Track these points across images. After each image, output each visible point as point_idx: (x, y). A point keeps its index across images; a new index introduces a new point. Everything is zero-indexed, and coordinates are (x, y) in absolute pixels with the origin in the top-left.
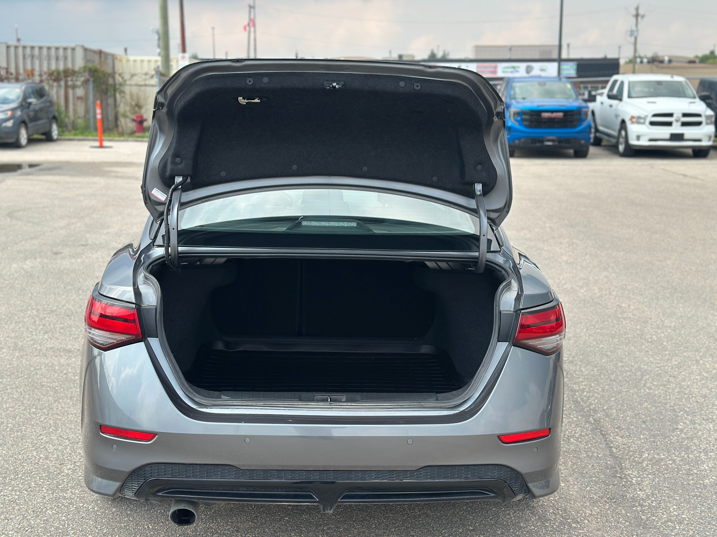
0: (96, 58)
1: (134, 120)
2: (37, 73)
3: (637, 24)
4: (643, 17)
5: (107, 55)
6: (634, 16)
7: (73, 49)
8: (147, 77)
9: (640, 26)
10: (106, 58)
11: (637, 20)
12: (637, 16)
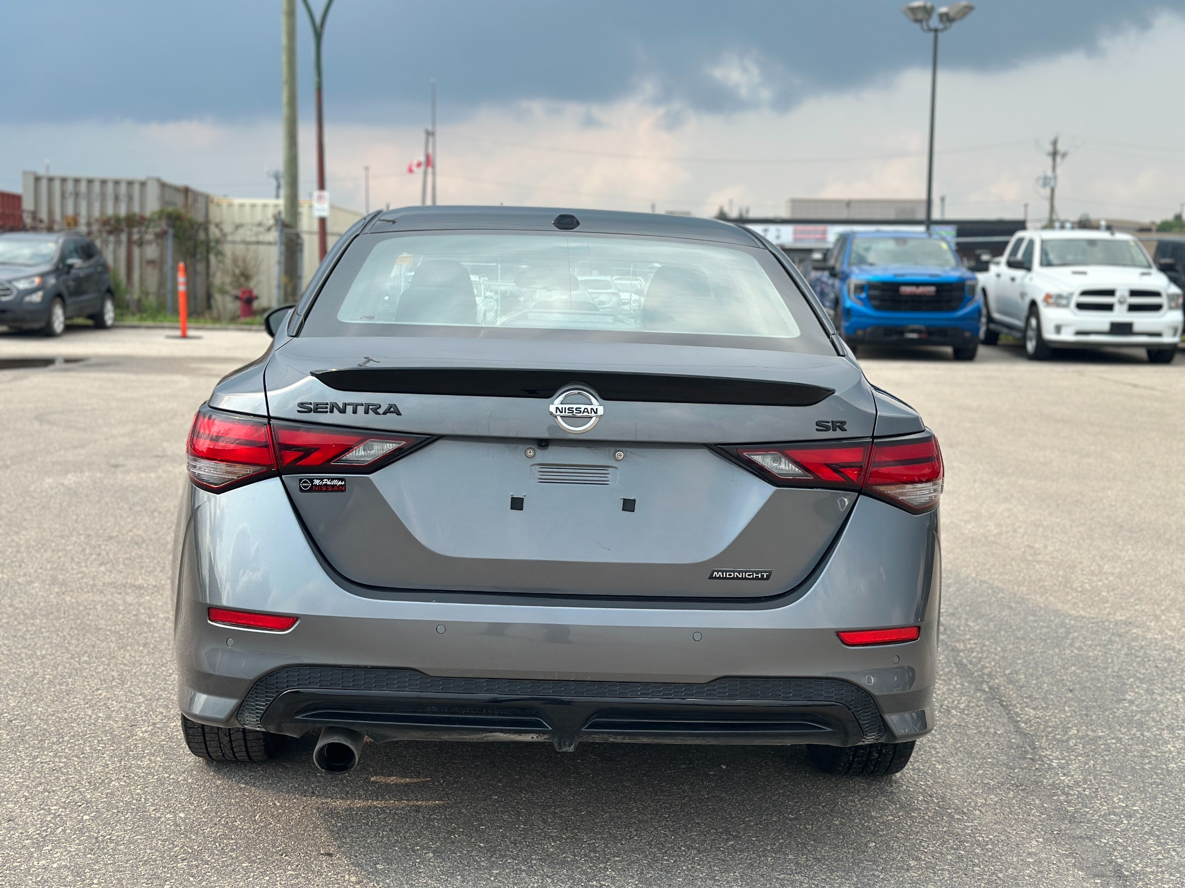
0: (179, 199)
1: (237, 298)
2: (83, 220)
3: (1054, 168)
4: (1064, 155)
5: (196, 195)
6: (1049, 154)
7: (143, 184)
8: (261, 229)
9: (1059, 170)
10: (195, 201)
11: (1054, 160)
12: (1054, 154)
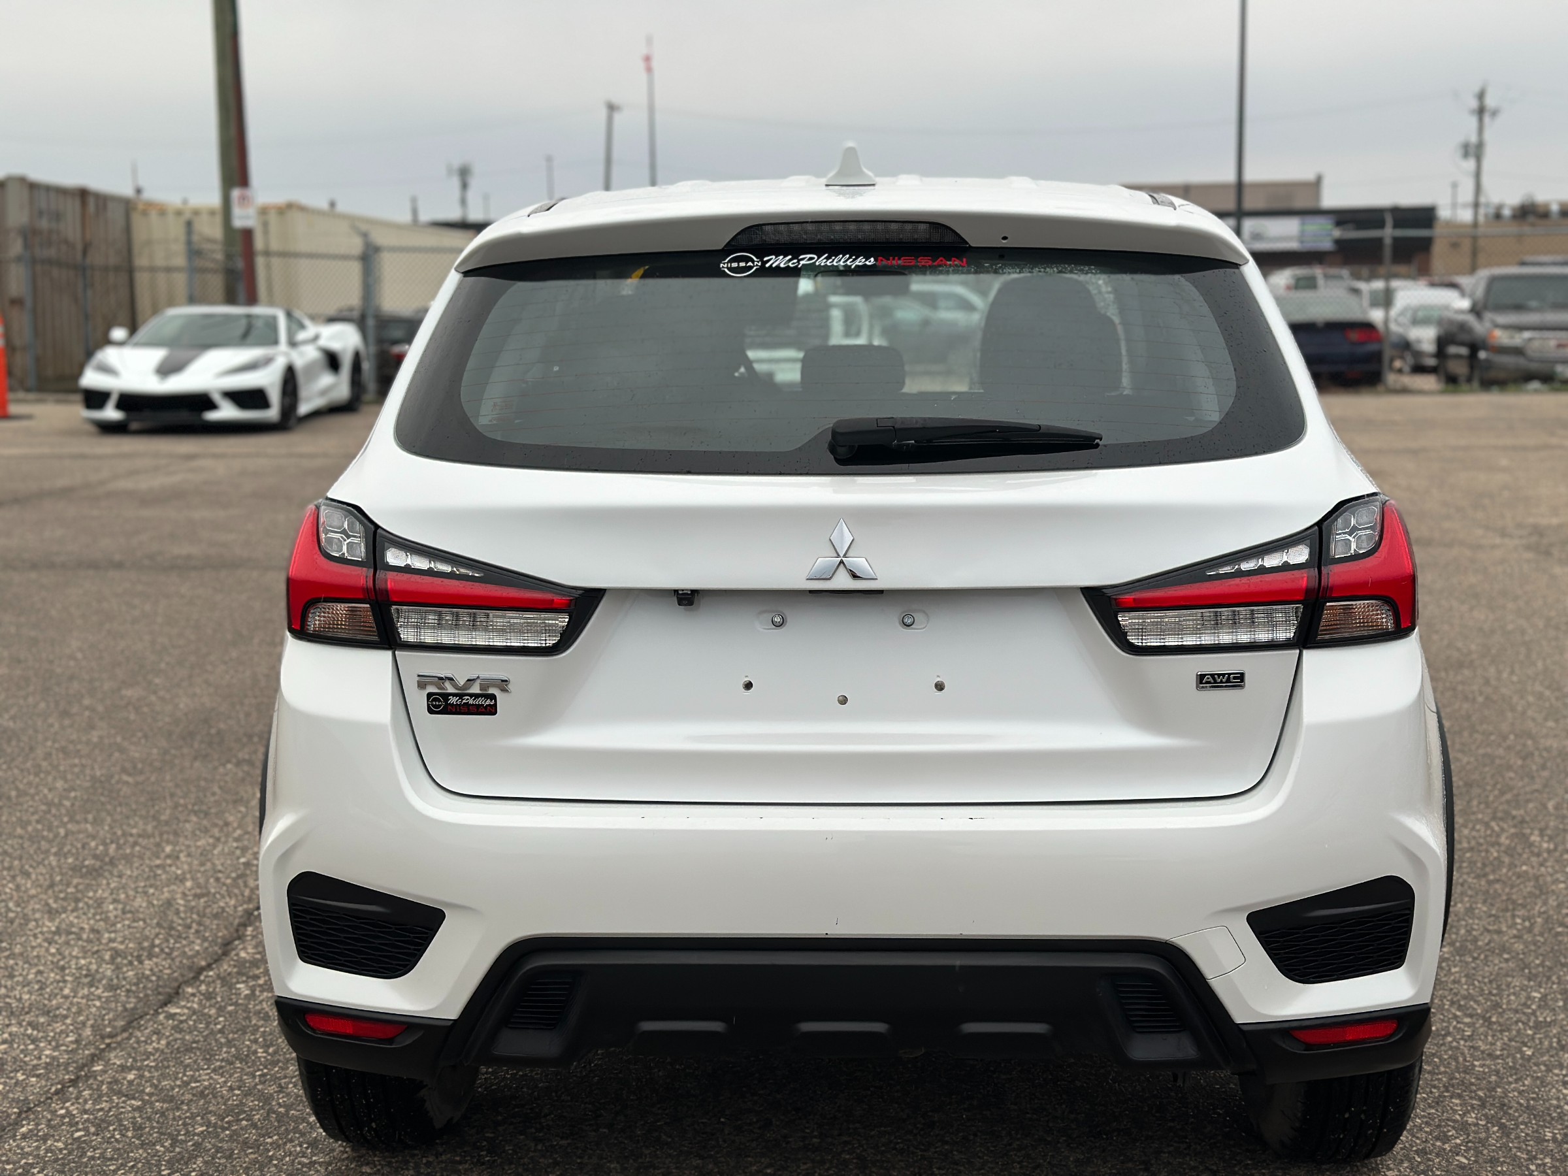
0: (72, 208)
3: (1480, 130)
10: (102, 207)
11: (1481, 120)
12: (1481, 111)
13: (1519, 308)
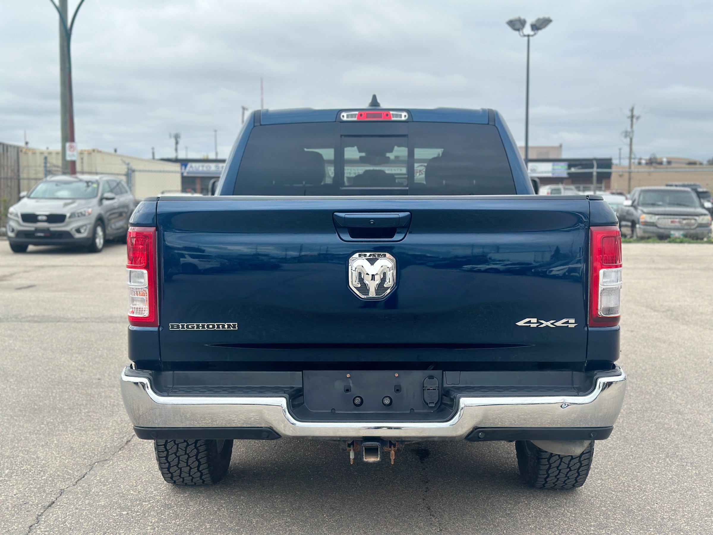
3: (632, 125)
10: (6, 150)
11: (632, 121)
12: (632, 117)
13: (653, 205)
